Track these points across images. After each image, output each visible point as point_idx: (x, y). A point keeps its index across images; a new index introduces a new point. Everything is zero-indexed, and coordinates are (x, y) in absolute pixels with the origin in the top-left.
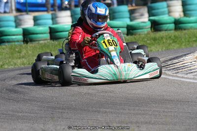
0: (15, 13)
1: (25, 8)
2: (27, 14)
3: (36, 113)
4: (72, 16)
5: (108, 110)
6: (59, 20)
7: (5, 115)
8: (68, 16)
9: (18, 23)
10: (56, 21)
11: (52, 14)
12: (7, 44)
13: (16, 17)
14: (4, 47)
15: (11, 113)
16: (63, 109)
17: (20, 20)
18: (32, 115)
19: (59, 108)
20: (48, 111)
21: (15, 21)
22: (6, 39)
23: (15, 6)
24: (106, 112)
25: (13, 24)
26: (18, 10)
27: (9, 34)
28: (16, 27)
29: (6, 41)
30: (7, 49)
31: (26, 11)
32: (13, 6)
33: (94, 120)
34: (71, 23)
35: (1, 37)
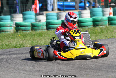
0: (57, 11)
1: (63, 8)
2: (64, 12)
3: (70, 71)
4: (90, 13)
5: (113, 70)
6: (83, 15)
7: (52, 73)
8: (88, 13)
10: (81, 16)
11: (79, 12)
12: (52, 30)
13: (57, 13)
14: (50, 31)
15: (56, 71)
16: (86, 69)
17: (60, 15)
18: (68, 72)
19: (84, 69)
20: (77, 70)
21: (57, 16)
22: (52, 26)
24: (112, 71)
25: (56, 18)
26: (59, 9)
27: (53, 23)
28: (58, 19)
29: (52, 28)
30: (53, 33)
31: (63, 10)
32: (56, 7)
33: (105, 76)
34: (90, 17)
35: (49, 25)
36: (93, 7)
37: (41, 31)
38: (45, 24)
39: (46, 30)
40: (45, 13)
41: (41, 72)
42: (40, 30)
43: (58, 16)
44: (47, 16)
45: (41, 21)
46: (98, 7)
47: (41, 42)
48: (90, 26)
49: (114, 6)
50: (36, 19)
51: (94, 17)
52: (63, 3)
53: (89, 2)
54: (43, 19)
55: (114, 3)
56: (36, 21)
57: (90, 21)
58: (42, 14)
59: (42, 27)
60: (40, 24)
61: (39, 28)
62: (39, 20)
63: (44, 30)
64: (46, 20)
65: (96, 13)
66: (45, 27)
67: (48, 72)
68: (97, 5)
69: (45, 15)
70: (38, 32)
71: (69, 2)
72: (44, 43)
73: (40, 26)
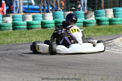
0: (22, 13)
1: (28, 11)
2: (29, 14)
3: (34, 68)
4: (53, 16)
5: (73, 67)
6: (46, 18)
8: (51, 16)
9: (24, 19)
10: (45, 18)
11: (42, 14)
12: (18, 30)
13: (23, 15)
14: (16, 31)
15: (20, 67)
16: (48, 66)
17: (25, 17)
19: (46, 66)
20: (40, 66)
21: (22, 18)
22: (18, 27)
25: (21, 19)
26: (24, 12)
27: (19, 24)
28: (23, 21)
30: (18, 33)
31: (28, 12)
32: (22, 10)
33: (65, 72)
34: (52, 20)
35: (15, 26)
36: (56, 10)
37: (7, 31)
38: (11, 25)
39: (12, 31)
40: (11, 15)
41: (7, 68)
42: (7, 30)
43: (24, 18)
44: (13, 17)
45: (8, 22)
46: (60, 11)
47: (7, 41)
48: (52, 27)
49: (74, 9)
50: (3, 20)
51: (56, 20)
52: (29, 6)
53: (52, 6)
54: (9, 20)
55: (75, 8)
56: (3, 22)
57: (52, 23)
58: (9, 16)
60: (7, 24)
62: (6, 21)
63: (10, 31)
64: (13, 21)
65: (58, 16)
66: (11, 28)
67: (13, 68)
68: (59, 8)
69: (11, 16)
70: (5, 32)
71: (34, 6)
72: (10, 42)
73: (7, 27)
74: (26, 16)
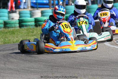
0: (30, 9)
1: (36, 6)
2: (37, 9)
3: (42, 69)
5: (85, 68)
7: (23, 70)
9: (32, 15)
11: (52, 10)
12: (25, 27)
13: (31, 11)
14: (23, 29)
15: (27, 69)
16: (58, 67)
17: (33, 13)
18: (40, 70)
19: (56, 66)
20: (49, 67)
22: (24, 24)
23: (30, 4)
25: (29, 15)
26: (32, 7)
27: (26, 21)
28: (31, 17)
29: (25, 25)
30: (25, 31)
31: (36, 8)
33: (77, 73)
35: (21, 23)
36: (67, 5)
37: (13, 29)
38: (18, 22)
39: (18, 28)
40: (18, 10)
41: (12, 70)
42: (12, 27)
44: (20, 13)
45: (14, 19)
46: (72, 5)
47: (13, 40)
50: (9, 17)
51: (67, 15)
52: (37, 0)
54: (16, 16)
56: (9, 19)
58: (15, 12)
59: (14, 25)
61: (12, 26)
62: (12, 18)
63: (16, 28)
64: (20, 18)
65: (69, 10)
66: (18, 25)
67: (20, 70)
68: (71, 2)
69: (18, 12)
70: (11, 29)
72: (17, 41)
73: (13, 24)
74: (34, 11)
